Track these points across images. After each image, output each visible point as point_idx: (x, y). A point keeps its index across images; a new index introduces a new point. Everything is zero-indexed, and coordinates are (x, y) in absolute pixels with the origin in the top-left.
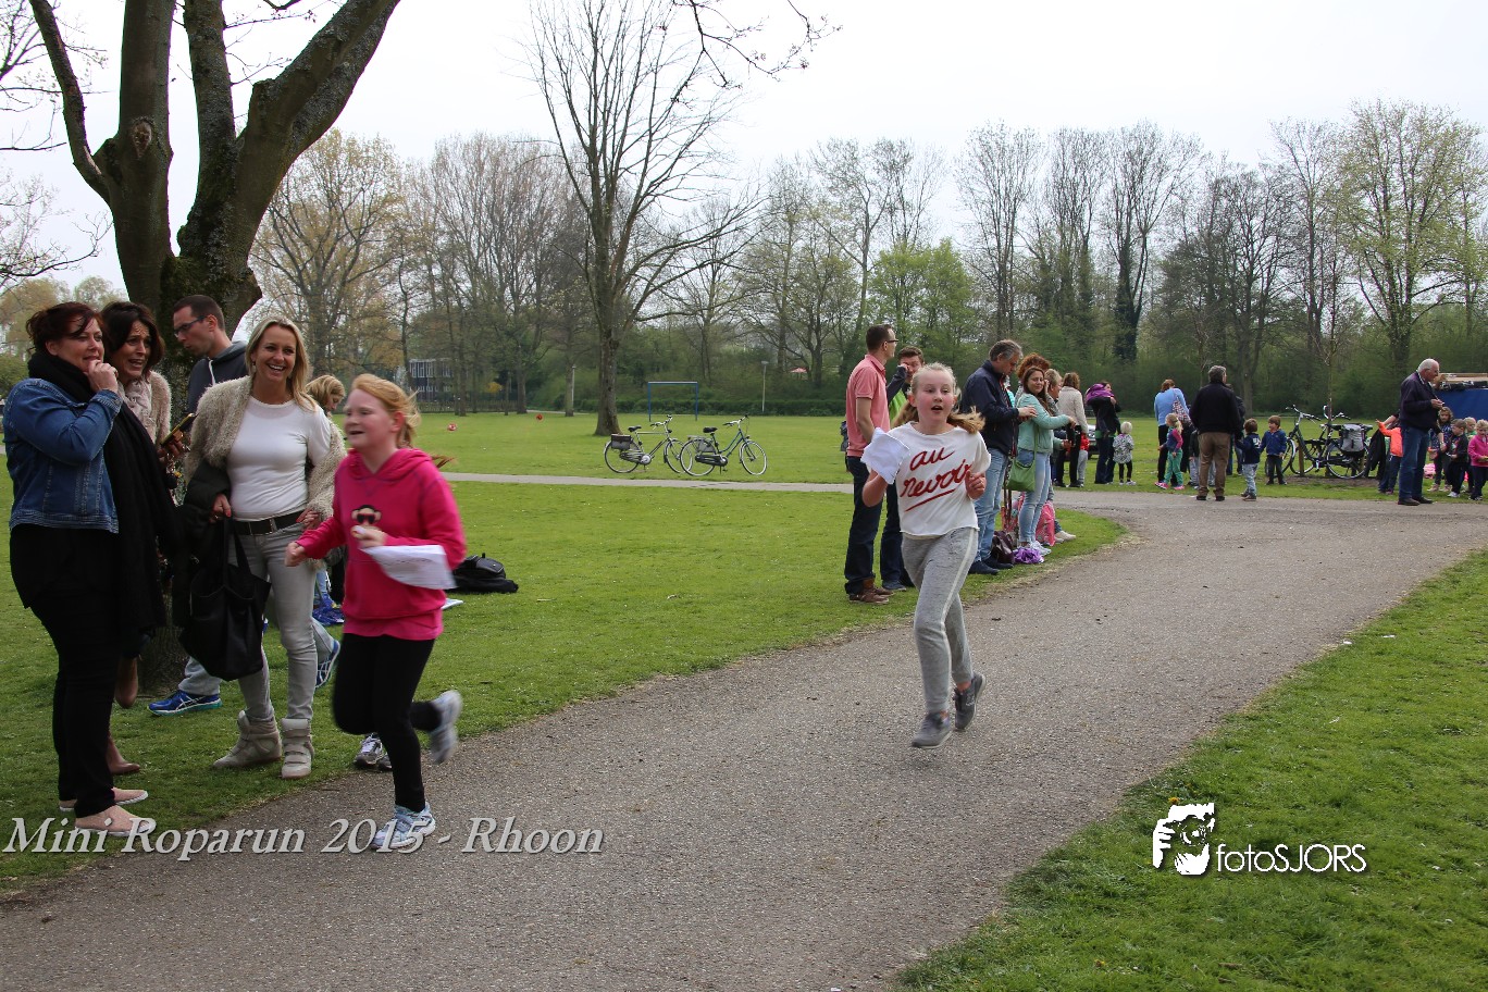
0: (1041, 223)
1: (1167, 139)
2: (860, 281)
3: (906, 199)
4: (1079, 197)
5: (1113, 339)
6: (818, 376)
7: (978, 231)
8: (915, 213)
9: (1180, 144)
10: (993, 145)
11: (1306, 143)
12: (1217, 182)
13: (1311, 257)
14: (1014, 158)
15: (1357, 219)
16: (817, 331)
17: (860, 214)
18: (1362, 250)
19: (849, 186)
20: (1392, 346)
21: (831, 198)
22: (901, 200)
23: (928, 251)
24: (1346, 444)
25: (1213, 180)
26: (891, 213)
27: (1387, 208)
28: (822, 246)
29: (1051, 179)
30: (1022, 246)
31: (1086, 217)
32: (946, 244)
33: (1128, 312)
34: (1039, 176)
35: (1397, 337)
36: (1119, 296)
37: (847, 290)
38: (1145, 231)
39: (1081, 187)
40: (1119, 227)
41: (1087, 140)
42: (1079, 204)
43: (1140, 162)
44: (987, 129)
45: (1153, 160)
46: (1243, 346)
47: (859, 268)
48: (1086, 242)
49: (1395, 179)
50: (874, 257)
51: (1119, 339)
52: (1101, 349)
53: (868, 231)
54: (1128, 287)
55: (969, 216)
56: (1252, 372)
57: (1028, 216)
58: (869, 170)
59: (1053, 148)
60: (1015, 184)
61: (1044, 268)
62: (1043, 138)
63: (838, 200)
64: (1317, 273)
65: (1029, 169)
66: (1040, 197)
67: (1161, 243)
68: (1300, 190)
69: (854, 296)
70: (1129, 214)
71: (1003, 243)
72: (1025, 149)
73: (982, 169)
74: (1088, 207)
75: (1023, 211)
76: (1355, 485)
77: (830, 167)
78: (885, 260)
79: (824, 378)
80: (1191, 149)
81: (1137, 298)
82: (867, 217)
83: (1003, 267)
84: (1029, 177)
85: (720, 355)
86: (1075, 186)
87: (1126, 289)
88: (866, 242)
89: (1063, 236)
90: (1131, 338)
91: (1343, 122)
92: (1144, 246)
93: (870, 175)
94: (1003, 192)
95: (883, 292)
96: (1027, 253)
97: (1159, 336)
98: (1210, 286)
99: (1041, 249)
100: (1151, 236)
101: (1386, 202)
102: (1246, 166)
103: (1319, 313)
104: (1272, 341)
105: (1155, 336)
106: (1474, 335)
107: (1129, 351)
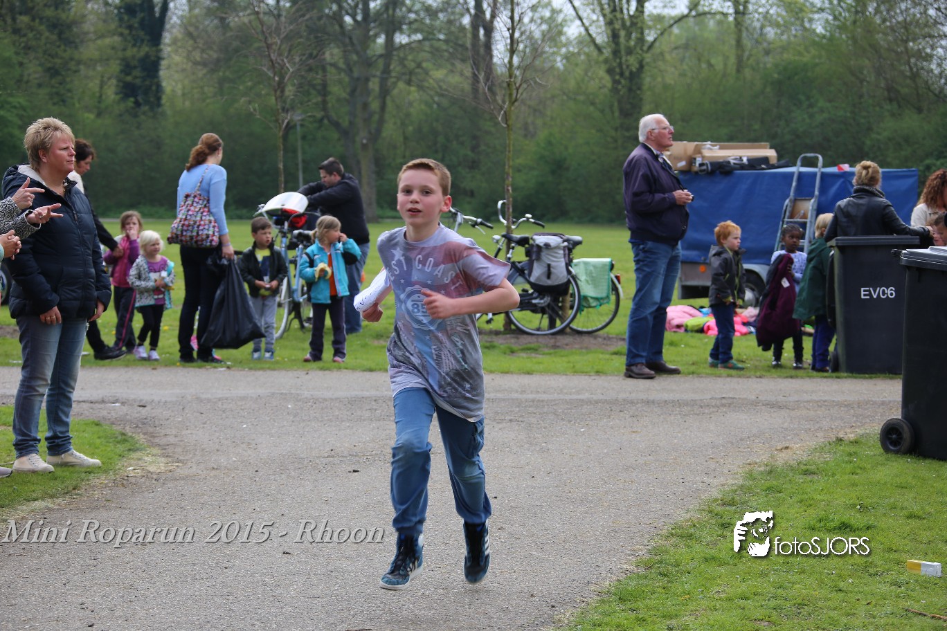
5: (115, 67)
20: (614, 90)
24: (537, 272)
35: (622, 74)
46: (358, 87)
51: (127, 68)
52: (94, 85)
56: (375, 136)
76: (555, 347)
90: (151, 66)
97: (204, 64)
103: (489, 28)
104: (409, 77)
105: (196, 63)
106: (747, 73)
107: (147, 91)
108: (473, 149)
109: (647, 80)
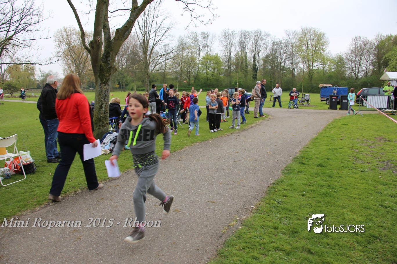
0: (237, 50)
1: (263, 33)
2: (198, 62)
3: (208, 44)
4: (245, 45)
5: (252, 76)
6: (189, 83)
7: (223, 52)
8: (210, 47)
9: (266, 34)
10: (227, 33)
11: (291, 34)
12: (274, 42)
13: (293, 59)
14: (231, 36)
15: (302, 51)
16: (189, 73)
17: (198, 48)
18: (303, 57)
19: (196, 42)
20: (309, 77)
21: (192, 44)
22: (207, 45)
23: (213, 56)
25: (273, 42)
26: (205, 48)
27: (308, 49)
28: (190, 54)
29: (239, 41)
30: (233, 55)
31: (246, 49)
32: (217, 55)
33: (255, 70)
34: (236, 40)
36: (253, 66)
37: (195, 64)
38: (259, 52)
39: (245, 43)
40: (253, 51)
41: (247, 33)
42: (245, 46)
43: (258, 38)
44: (225, 30)
45: (260, 37)
47: (198, 59)
48: (246, 54)
49: (309, 43)
50: (201, 57)
51: (253, 75)
52: (250, 77)
53: (200, 52)
54: (255, 64)
55: (222, 48)
57: (234, 48)
58: (200, 38)
59: (240, 34)
60: (231, 42)
61: (238, 60)
62: (237, 32)
63: (193, 45)
64: (294, 62)
65: (234, 39)
66: (236, 44)
67: (262, 55)
68: (291, 45)
69: (197, 65)
70: (255, 49)
71: (229, 54)
72: (233, 34)
73: (224, 38)
74: (246, 47)
75: (233, 47)
77: (191, 37)
78: (204, 58)
79: (191, 83)
80: (268, 35)
81: (257, 66)
82: (200, 48)
83: (229, 60)
84: (234, 41)
85: (168, 78)
86: (244, 43)
87: (254, 65)
88: (199, 54)
89: (242, 53)
90: (256, 75)
91: (299, 31)
92: (259, 55)
93: (200, 39)
94: (229, 43)
95: (203, 65)
96: (234, 57)
98: (272, 64)
99: (237, 55)
100: (260, 53)
101: (308, 48)
102: (280, 39)
103: (294, 70)
104: (286, 76)
105: (261, 75)
106: (325, 76)
107: (255, 78)
108: (292, 84)
109: (313, 76)
